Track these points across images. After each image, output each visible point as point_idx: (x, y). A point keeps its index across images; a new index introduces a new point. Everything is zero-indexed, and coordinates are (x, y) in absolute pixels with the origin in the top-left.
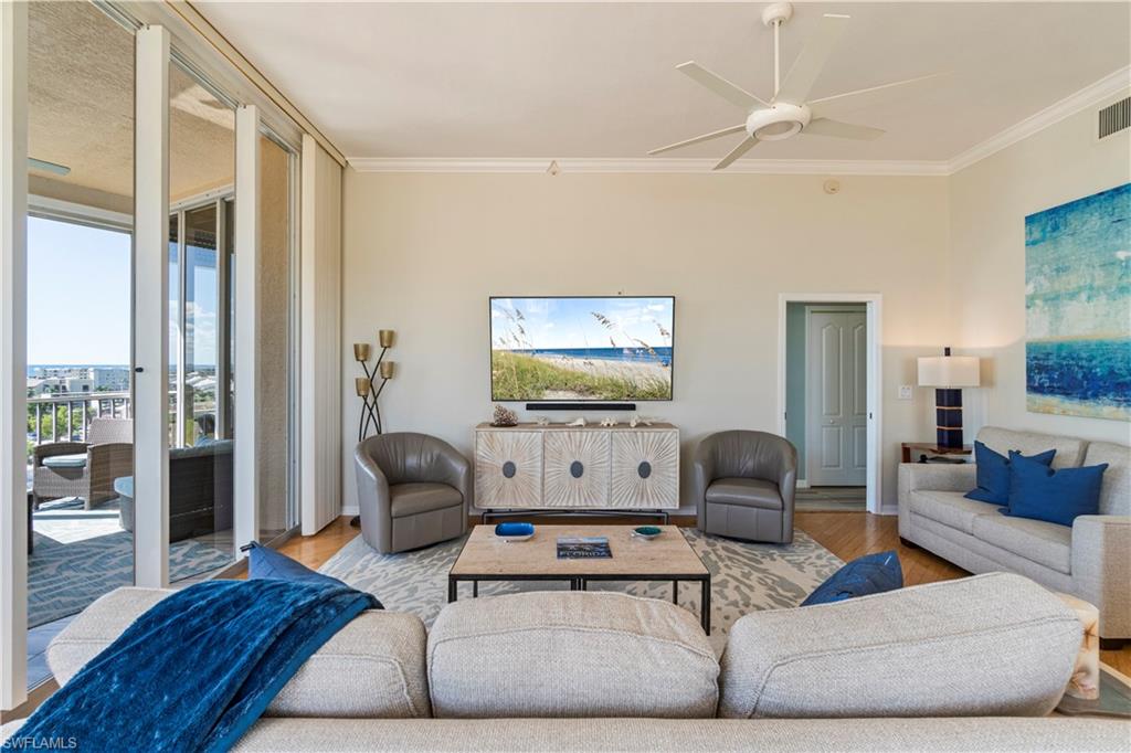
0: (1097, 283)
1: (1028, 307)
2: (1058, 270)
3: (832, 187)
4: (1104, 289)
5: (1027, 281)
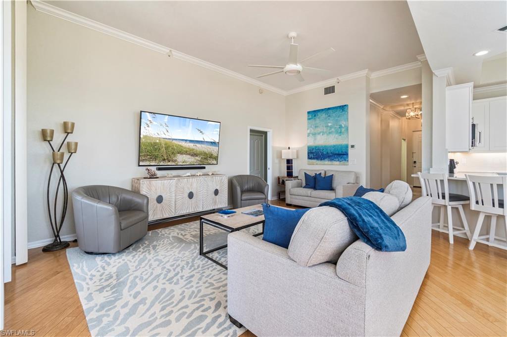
1: (308, 136)
3: (261, 91)
5: (308, 129)
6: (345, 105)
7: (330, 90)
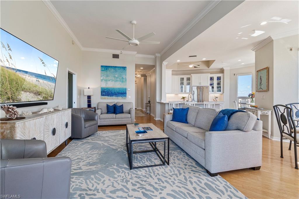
0: (113, 79)
1: (101, 81)
2: (107, 76)
3: (73, 43)
4: (114, 80)
5: (101, 77)
6: (125, 67)
7: (116, 56)
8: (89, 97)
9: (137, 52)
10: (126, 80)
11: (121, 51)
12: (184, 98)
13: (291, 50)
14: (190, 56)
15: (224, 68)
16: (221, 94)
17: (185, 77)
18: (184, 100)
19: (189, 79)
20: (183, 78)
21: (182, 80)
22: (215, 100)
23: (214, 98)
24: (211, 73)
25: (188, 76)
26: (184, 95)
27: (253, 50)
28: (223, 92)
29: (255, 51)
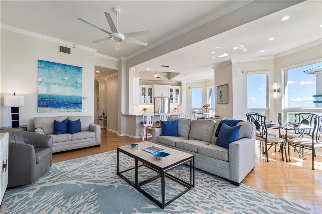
0: (60, 83)
1: (39, 84)
2: (49, 77)
4: (62, 84)
5: (38, 77)
6: (81, 67)
7: (65, 50)
8: (15, 110)
9: (97, 50)
10: (82, 86)
11: (74, 45)
12: (145, 109)
13: (243, 72)
14: (162, 66)
15: (182, 82)
16: (179, 106)
17: (147, 87)
18: (145, 112)
19: (150, 89)
20: (145, 88)
21: (143, 90)
22: (174, 111)
23: (173, 109)
24: (172, 85)
25: (150, 87)
26: (146, 107)
27: (213, 69)
28: (181, 104)
29: (215, 70)
